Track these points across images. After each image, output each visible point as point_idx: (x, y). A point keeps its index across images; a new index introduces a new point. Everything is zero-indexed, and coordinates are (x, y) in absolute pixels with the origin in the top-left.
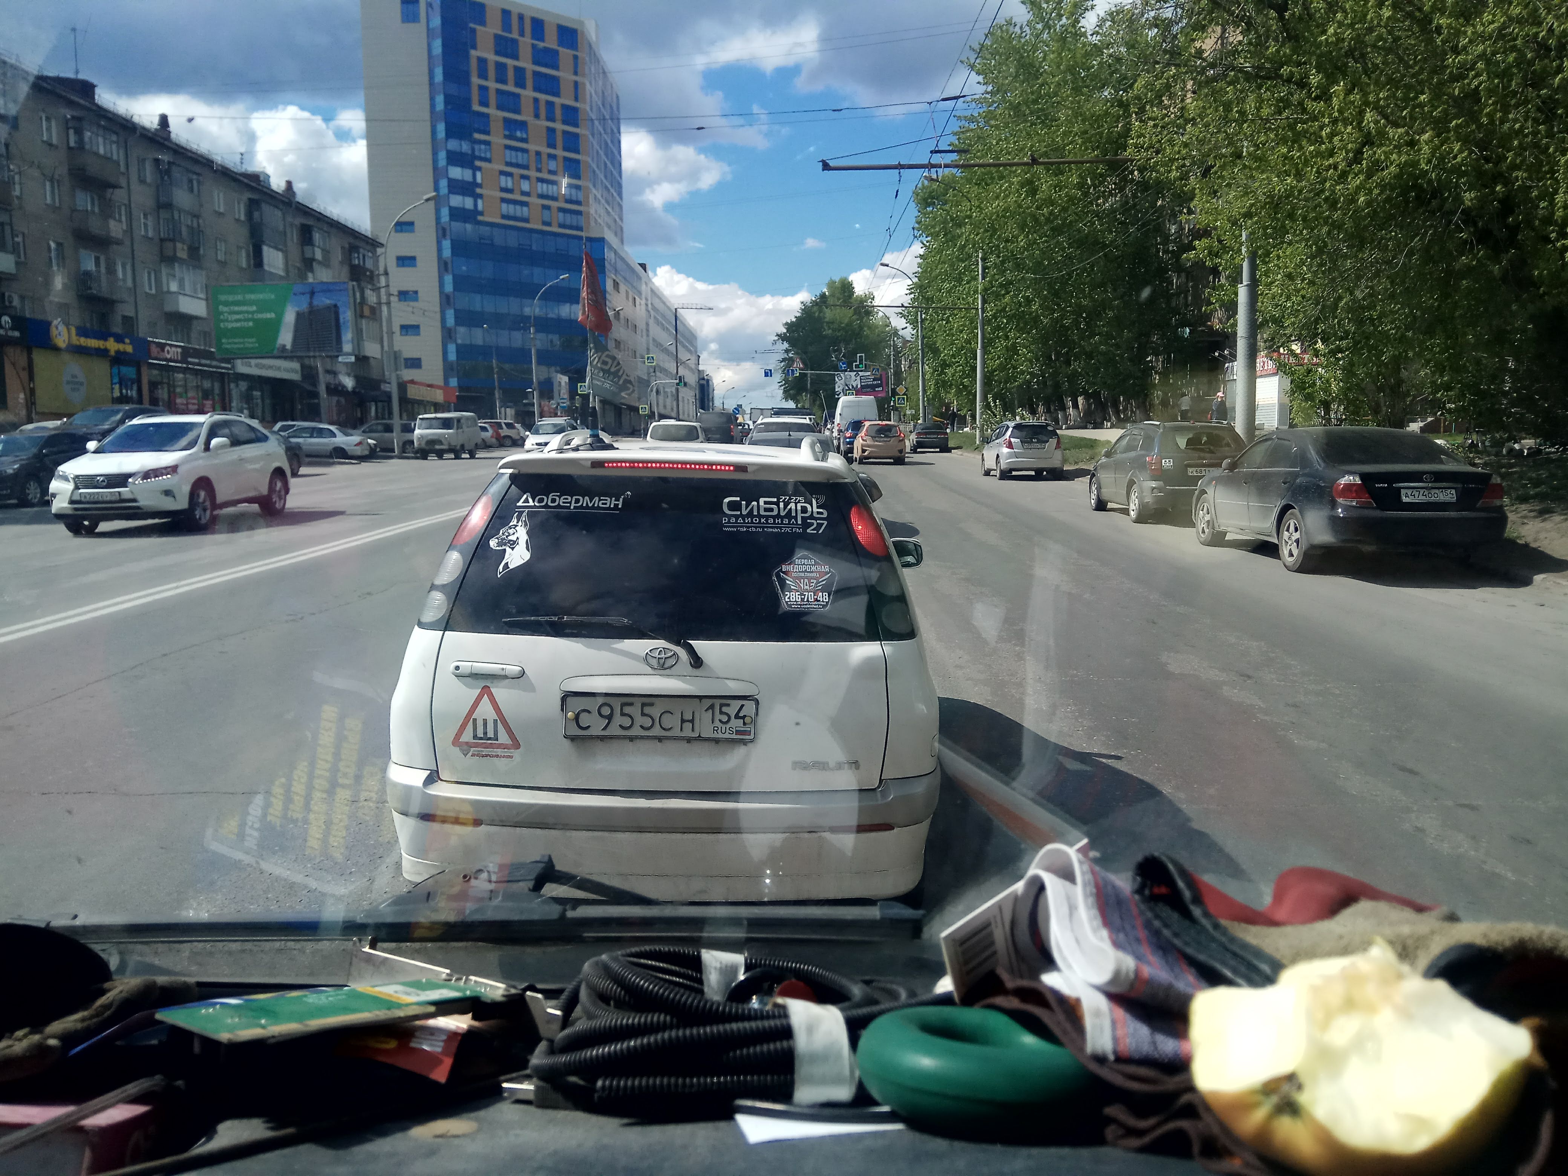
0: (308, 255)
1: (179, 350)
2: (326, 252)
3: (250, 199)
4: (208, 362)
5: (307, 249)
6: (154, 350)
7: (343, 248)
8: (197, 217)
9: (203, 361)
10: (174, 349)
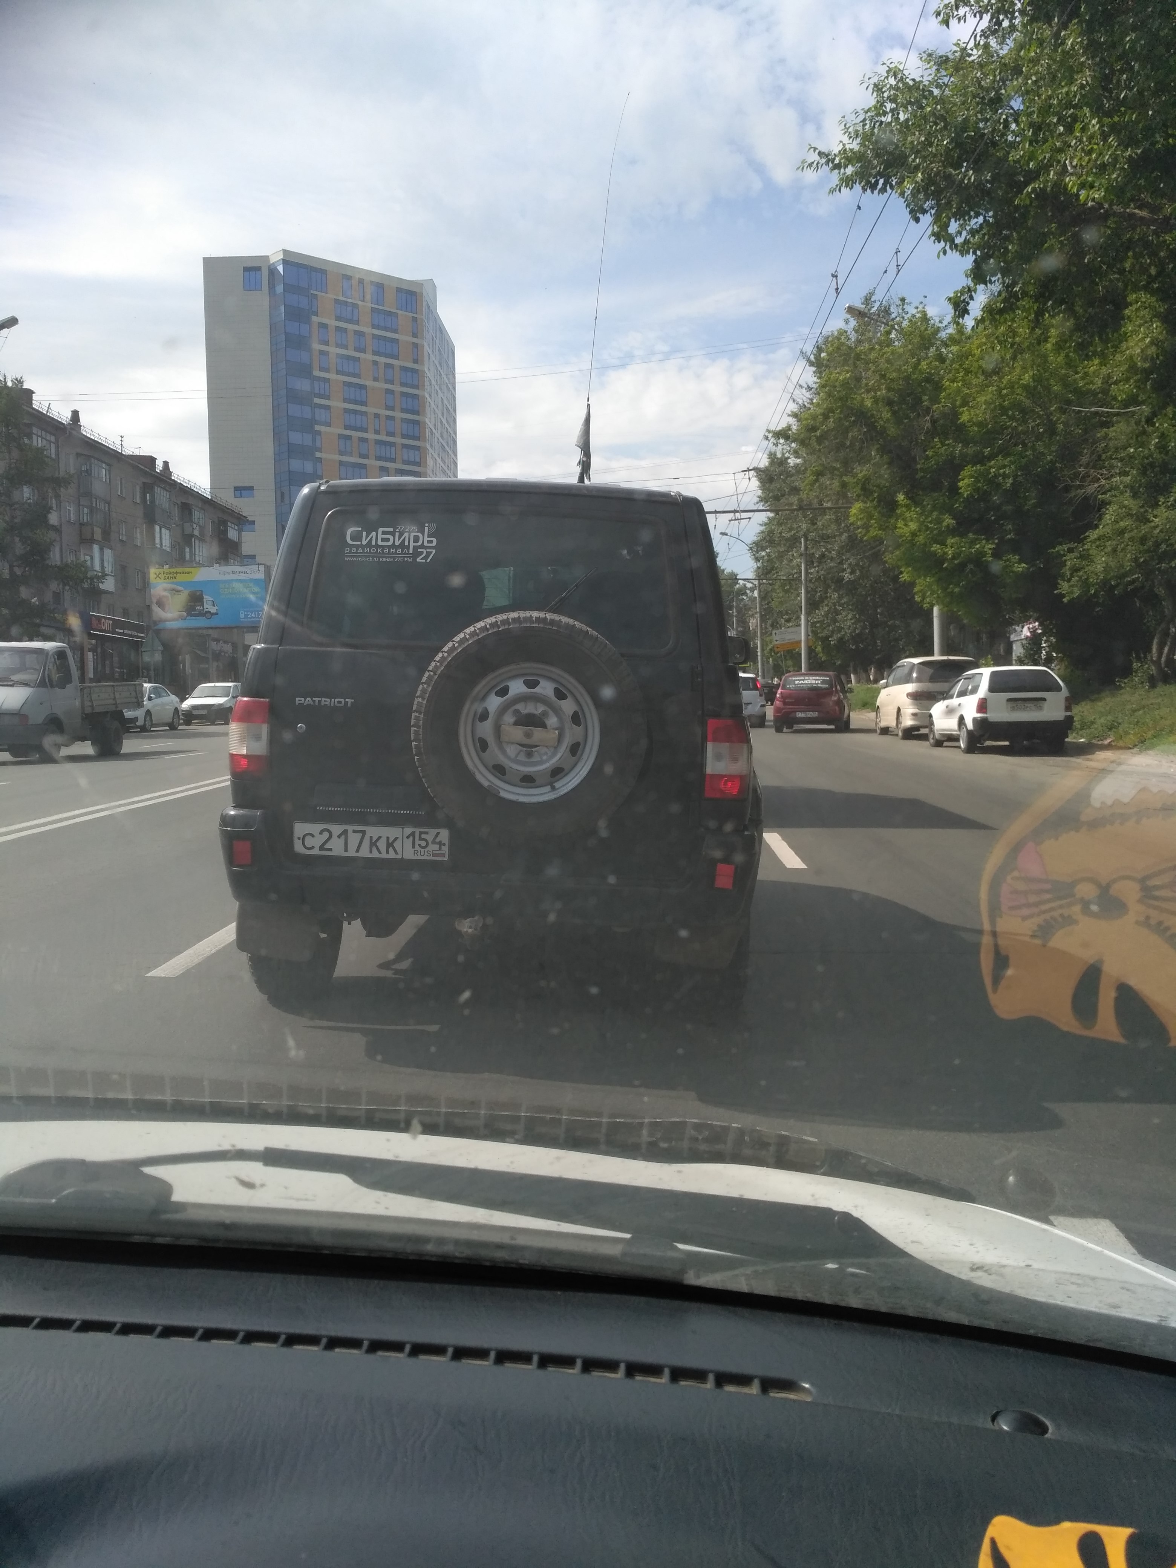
0: (188, 531)
1: (111, 622)
2: (202, 529)
3: (144, 483)
4: (129, 632)
5: (187, 526)
6: (94, 621)
7: (213, 522)
8: (109, 503)
9: (126, 632)
10: (107, 621)
